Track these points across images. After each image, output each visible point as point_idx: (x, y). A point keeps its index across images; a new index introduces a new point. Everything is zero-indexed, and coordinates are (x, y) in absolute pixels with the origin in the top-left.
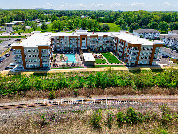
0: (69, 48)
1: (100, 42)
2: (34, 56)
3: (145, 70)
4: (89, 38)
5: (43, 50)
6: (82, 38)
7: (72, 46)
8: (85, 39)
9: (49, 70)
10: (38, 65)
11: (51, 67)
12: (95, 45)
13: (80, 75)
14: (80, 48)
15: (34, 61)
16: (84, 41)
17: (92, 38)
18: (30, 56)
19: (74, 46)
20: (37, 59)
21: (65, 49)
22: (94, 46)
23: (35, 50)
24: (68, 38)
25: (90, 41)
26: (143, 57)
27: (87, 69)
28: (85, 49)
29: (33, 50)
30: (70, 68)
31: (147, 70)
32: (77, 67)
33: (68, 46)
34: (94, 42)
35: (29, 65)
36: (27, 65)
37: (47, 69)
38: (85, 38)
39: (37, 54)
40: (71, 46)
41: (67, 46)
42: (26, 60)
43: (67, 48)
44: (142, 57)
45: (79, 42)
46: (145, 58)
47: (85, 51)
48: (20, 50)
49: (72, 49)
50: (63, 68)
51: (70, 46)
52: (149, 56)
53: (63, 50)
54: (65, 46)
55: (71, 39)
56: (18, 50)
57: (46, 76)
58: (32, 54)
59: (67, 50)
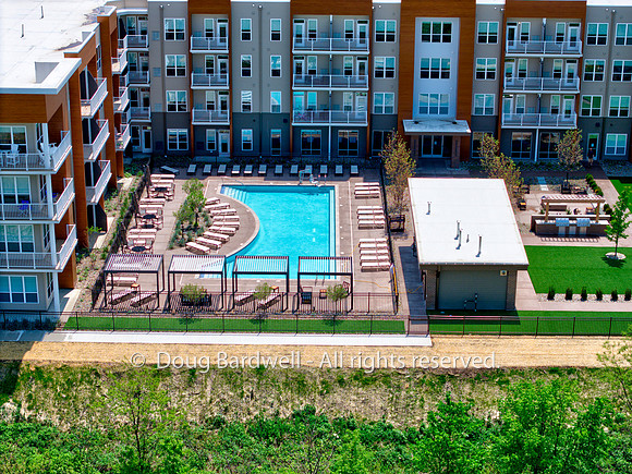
0: (287, 119)
1: (606, 73)
6: (420, 22)
7: (313, 99)
8: (455, 34)
9: (48, 337)
11: (69, 308)
12: (553, 103)
13: (349, 403)
14: (397, 122)
17: (524, 25)
19: (330, 103)
21: (247, 134)
22: (540, 104)
24: (276, 24)
25: (503, 60)
27: (426, 341)
28: (449, 138)
30: (260, 324)
32: (333, 324)
33: (276, 98)
34: (543, 68)
37: (25, 325)
38: (455, 23)
40: (307, 96)
41: (261, 96)
45: (386, 57)
47: (448, 153)
49: (310, 127)
50: (186, 325)
51: (299, 99)
53: (225, 137)
54: (246, 96)
55: (302, 28)
59: (260, 136)
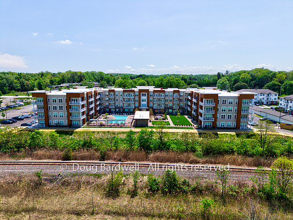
0: (123, 107)
1: (169, 101)
2: (61, 108)
3: (224, 134)
4: (151, 94)
5: (72, 100)
8: (146, 95)
9: (79, 128)
10: (65, 122)
12: (161, 105)
15: (60, 116)
16: (145, 98)
17: (156, 94)
18: (55, 108)
19: (129, 105)
20: (63, 113)
21: (117, 110)
22: (159, 105)
23: (61, 100)
24: (121, 93)
25: (153, 99)
26: (224, 116)
29: (59, 100)
30: (110, 127)
31: (227, 134)
32: (121, 127)
33: (121, 104)
34: (159, 100)
35: (54, 121)
36: (51, 121)
38: (146, 93)
39: (64, 105)
41: (119, 104)
42: (50, 113)
43: (119, 108)
44: (222, 116)
45: (137, 99)
46: (228, 118)
48: (42, 99)
49: (126, 109)
51: (125, 104)
52: (233, 115)
53: (114, 110)
55: (125, 94)
56: (39, 99)
57: (71, 134)
58: (57, 105)
